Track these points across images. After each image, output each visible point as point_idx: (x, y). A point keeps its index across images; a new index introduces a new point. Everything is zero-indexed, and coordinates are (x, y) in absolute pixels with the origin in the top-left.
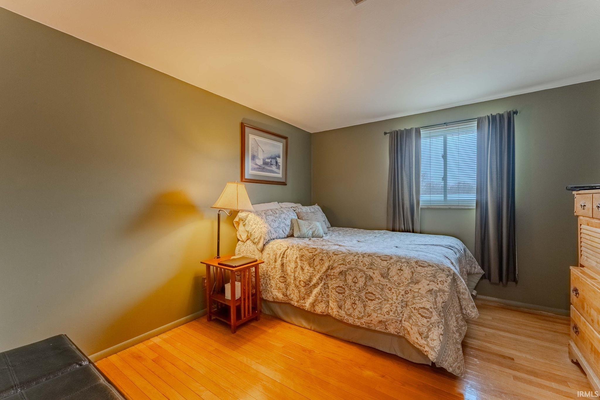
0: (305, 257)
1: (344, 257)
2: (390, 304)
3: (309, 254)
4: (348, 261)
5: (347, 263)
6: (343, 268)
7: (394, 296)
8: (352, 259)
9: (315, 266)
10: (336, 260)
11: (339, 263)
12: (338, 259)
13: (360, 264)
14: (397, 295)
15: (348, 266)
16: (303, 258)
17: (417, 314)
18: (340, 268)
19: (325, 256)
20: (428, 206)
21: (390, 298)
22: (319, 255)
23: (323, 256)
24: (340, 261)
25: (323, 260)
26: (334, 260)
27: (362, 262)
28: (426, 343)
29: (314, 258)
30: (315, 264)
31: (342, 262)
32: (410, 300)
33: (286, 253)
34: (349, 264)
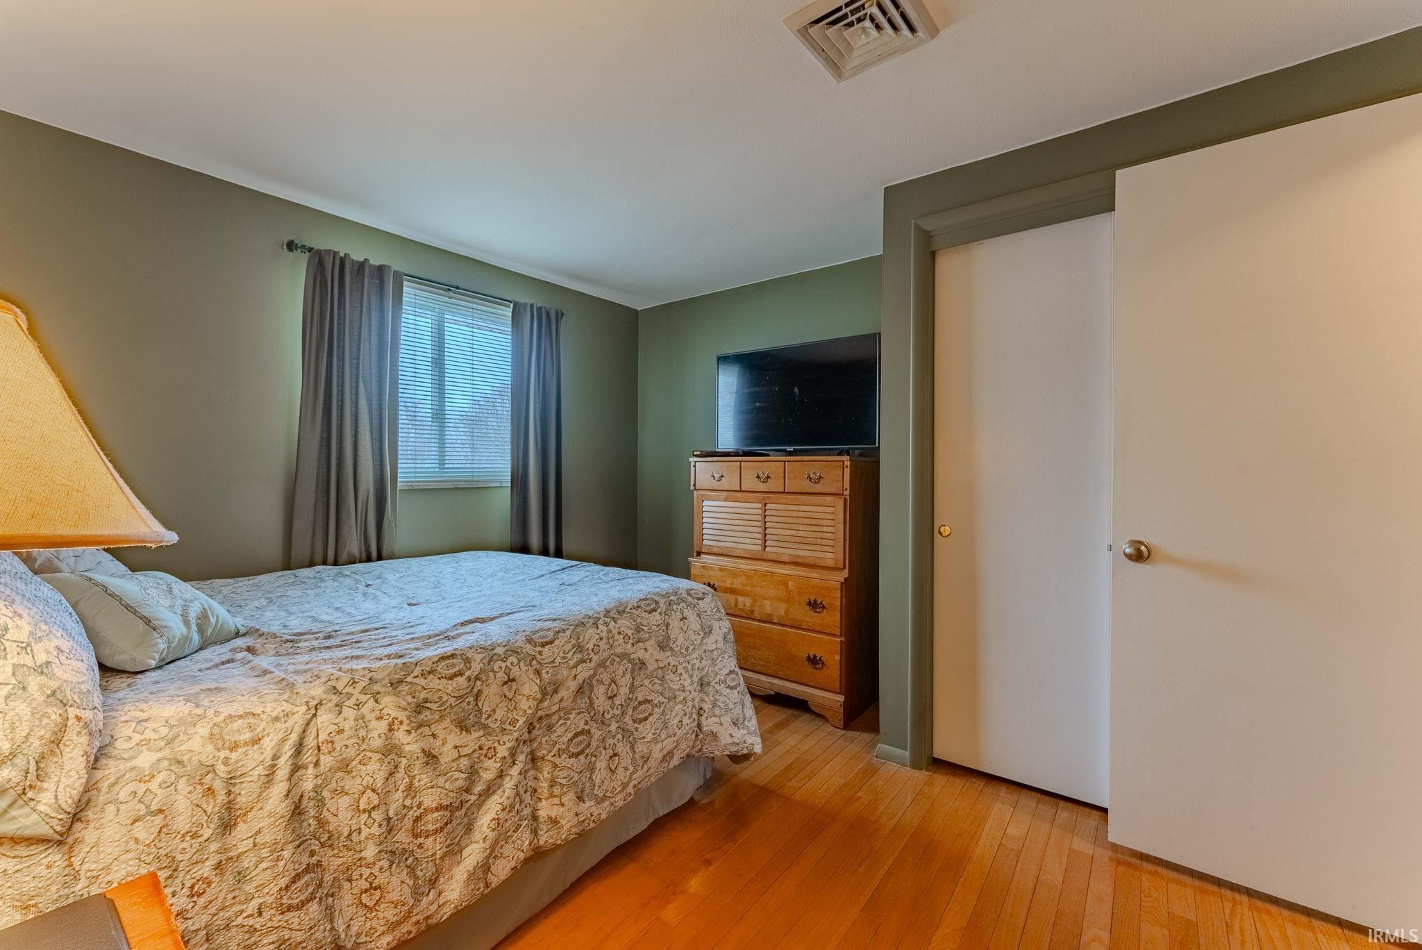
0: (434, 706)
1: (574, 642)
2: (681, 702)
3: (451, 686)
4: (590, 646)
5: (590, 651)
6: (584, 672)
7: (685, 680)
8: (597, 636)
9: (484, 716)
10: (558, 660)
11: (571, 663)
12: (561, 654)
13: (617, 640)
14: (691, 673)
15: (595, 658)
16: (425, 716)
17: (725, 689)
18: (575, 677)
19: (516, 661)
20: (411, 484)
21: (678, 690)
22: (492, 670)
23: (509, 665)
24: (570, 655)
25: (513, 680)
26: (553, 662)
27: (619, 633)
28: (746, 731)
29: (475, 690)
30: (484, 711)
31: (579, 656)
32: (710, 671)
33: (310, 741)
34: (598, 652)
